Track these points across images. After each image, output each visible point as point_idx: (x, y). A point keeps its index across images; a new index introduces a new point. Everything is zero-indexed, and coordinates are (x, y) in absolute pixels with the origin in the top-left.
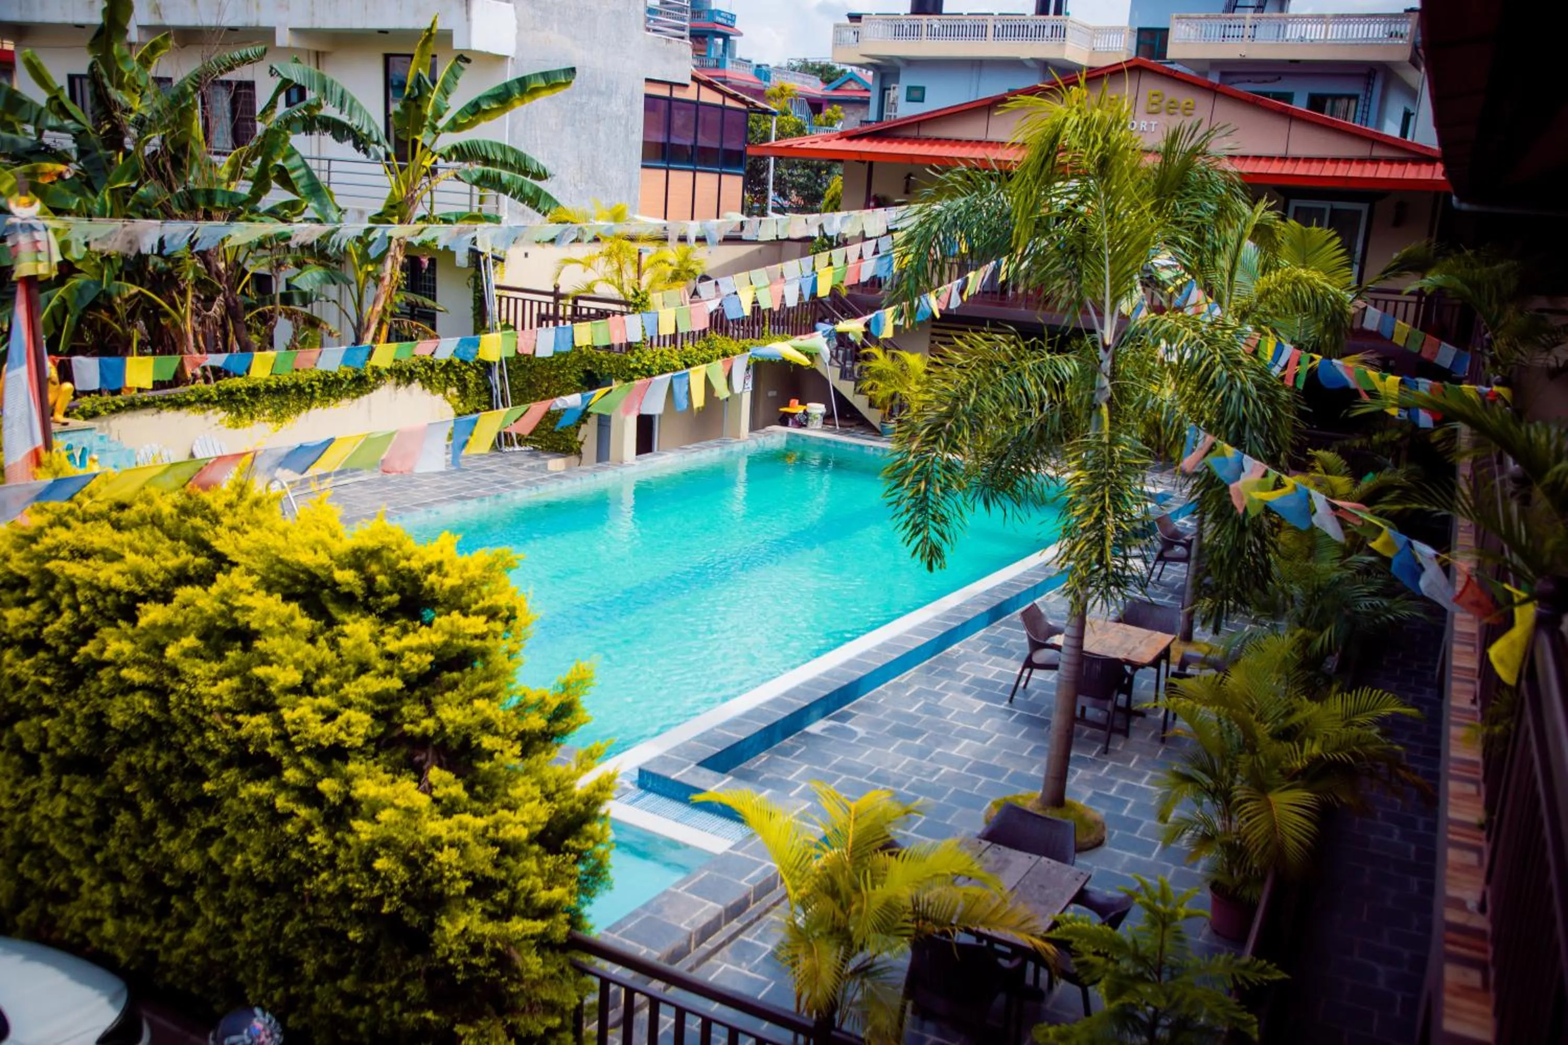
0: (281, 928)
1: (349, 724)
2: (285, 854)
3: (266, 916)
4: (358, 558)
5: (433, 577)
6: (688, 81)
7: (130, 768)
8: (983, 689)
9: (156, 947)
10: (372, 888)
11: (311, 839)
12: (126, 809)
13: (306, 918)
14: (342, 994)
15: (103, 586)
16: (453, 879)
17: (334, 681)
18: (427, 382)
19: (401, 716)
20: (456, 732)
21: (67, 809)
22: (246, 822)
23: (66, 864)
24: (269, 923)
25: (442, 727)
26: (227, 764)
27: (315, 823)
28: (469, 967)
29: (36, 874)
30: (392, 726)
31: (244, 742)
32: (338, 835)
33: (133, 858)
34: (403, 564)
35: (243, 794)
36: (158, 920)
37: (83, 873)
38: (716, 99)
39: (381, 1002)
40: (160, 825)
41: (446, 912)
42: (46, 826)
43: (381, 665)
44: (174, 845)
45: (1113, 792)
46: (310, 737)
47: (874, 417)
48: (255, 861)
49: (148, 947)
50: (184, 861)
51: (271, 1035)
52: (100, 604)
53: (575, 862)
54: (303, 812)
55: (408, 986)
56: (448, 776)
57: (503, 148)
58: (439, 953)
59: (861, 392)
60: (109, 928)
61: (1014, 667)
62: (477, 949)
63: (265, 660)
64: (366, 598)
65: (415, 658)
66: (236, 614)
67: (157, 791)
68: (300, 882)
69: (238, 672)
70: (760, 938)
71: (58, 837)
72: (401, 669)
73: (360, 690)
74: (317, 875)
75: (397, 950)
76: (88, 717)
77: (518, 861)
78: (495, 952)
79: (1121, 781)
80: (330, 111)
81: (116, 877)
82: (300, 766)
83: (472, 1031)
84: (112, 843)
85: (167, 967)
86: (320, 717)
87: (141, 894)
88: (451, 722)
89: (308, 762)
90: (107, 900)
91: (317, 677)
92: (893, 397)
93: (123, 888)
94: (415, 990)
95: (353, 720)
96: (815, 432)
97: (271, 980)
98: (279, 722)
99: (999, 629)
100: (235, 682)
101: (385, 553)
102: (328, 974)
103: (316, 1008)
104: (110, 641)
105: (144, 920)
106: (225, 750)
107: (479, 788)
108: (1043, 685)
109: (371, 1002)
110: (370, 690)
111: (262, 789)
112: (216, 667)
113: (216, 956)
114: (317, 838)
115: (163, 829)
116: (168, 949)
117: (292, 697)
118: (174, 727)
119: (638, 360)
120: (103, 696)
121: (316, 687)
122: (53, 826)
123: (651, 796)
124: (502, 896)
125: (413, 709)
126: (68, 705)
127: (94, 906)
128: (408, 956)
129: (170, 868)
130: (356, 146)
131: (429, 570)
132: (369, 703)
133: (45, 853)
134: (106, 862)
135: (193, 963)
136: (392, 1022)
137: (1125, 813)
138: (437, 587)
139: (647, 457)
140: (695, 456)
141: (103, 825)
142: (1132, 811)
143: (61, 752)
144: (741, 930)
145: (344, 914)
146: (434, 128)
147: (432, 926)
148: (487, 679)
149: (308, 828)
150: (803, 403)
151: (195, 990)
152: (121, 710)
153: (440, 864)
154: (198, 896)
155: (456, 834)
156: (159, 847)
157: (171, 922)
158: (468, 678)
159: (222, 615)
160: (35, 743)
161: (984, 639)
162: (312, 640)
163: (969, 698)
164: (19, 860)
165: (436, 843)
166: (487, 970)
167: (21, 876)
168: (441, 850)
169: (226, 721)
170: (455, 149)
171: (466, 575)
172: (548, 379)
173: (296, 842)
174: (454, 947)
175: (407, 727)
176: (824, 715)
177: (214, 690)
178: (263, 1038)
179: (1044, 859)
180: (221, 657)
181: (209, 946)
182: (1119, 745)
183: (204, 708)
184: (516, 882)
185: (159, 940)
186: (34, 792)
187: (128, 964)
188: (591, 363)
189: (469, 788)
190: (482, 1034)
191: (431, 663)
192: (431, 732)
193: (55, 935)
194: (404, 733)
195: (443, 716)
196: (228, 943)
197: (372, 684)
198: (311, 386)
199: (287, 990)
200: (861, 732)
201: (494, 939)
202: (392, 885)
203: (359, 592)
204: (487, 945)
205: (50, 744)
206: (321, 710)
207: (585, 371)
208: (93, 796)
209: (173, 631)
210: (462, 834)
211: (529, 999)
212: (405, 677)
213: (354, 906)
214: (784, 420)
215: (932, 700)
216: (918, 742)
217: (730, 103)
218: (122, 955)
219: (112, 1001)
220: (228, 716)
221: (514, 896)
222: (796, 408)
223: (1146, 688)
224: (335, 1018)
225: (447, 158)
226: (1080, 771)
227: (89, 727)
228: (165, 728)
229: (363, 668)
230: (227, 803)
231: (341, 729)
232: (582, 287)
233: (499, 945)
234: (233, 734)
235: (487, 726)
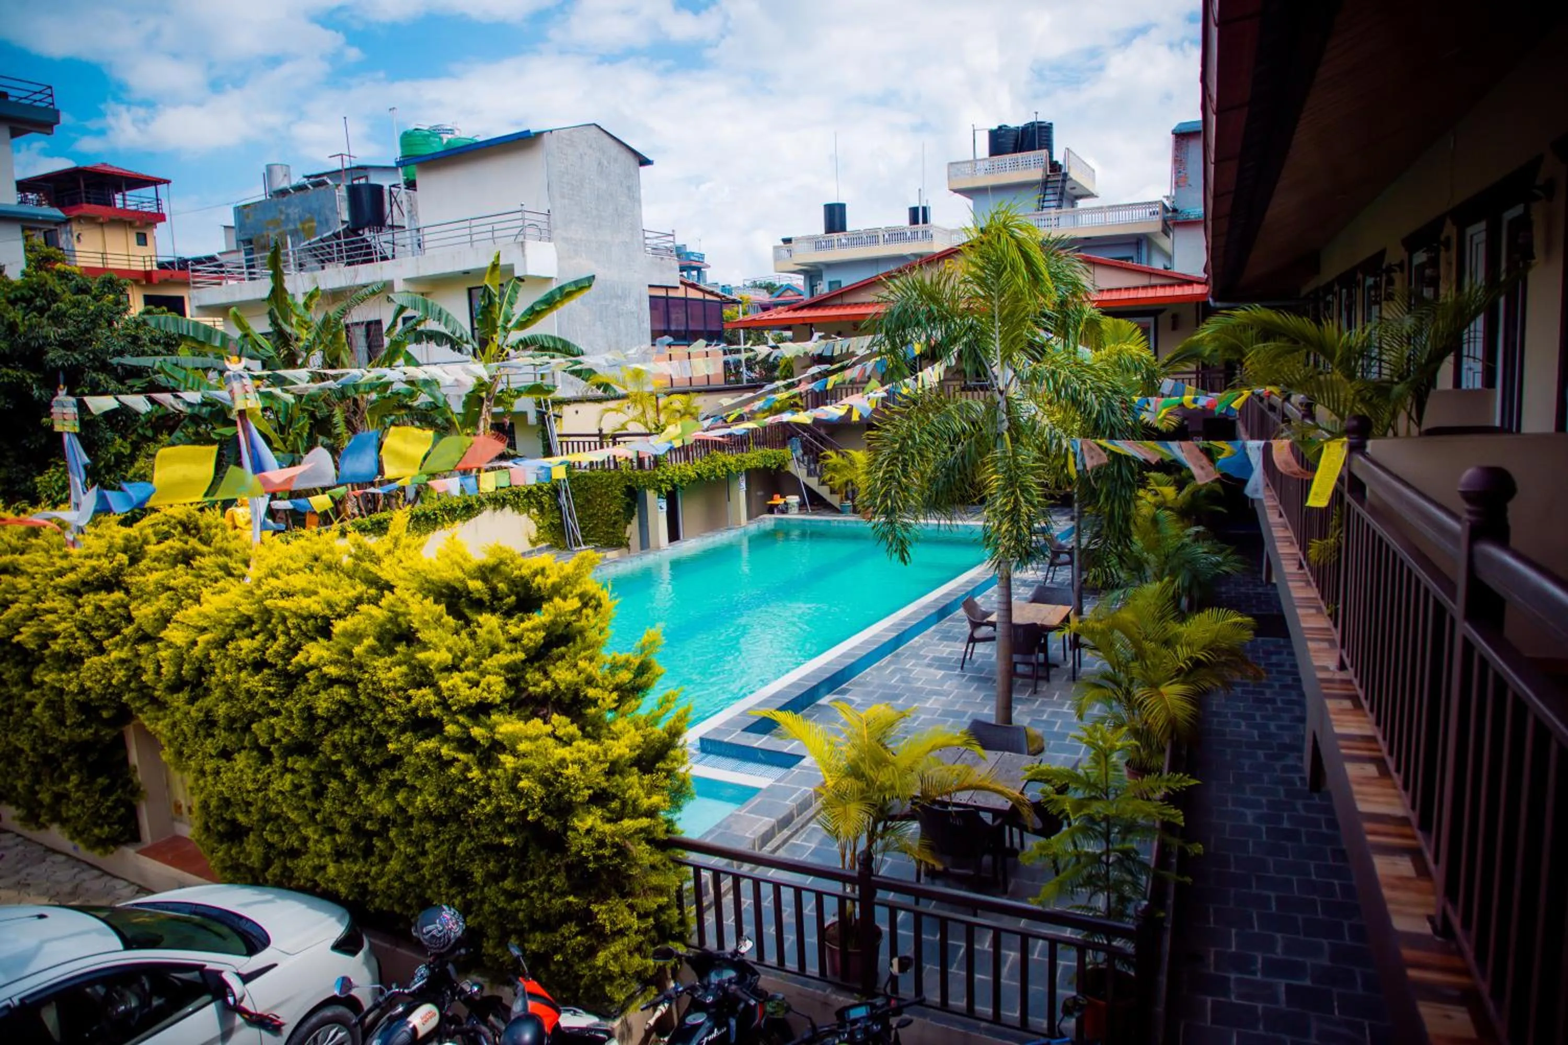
0: (455, 849)
1: (489, 685)
2: (452, 792)
3: (443, 842)
4: (483, 573)
5: (539, 579)
6: (678, 284)
7: (335, 746)
8: (941, 663)
9: (368, 880)
10: (518, 804)
11: (470, 775)
12: (335, 778)
13: (472, 838)
14: (505, 892)
15: (305, 613)
16: (578, 789)
17: (475, 660)
18: (515, 506)
19: (526, 682)
20: (567, 689)
21: (292, 783)
22: (422, 771)
23: (297, 826)
24: (445, 847)
25: (557, 687)
26: (403, 731)
27: (471, 763)
28: (598, 858)
29: (276, 838)
30: (520, 690)
31: (414, 711)
32: (489, 771)
33: (343, 814)
34: (516, 573)
35: (417, 750)
36: (365, 858)
37: (309, 832)
38: (698, 295)
39: (534, 894)
40: (360, 785)
41: (576, 816)
42: (280, 798)
43: (508, 646)
44: (371, 798)
45: (1045, 717)
46: (460, 698)
47: (835, 500)
48: (431, 799)
49: (360, 881)
50: (379, 808)
51: (457, 923)
52: (303, 627)
53: (666, 778)
54: (461, 756)
55: (554, 879)
56: (565, 720)
57: (554, 339)
58: (574, 849)
59: (824, 483)
60: (332, 870)
61: (960, 647)
62: (601, 844)
63: (425, 647)
64: (492, 603)
65: (532, 635)
66: (401, 619)
67: (355, 760)
68: (465, 811)
69: (405, 663)
70: (805, 840)
71: (289, 806)
72: (523, 646)
73: (495, 663)
74: (477, 803)
75: (542, 853)
76: (301, 710)
77: (624, 778)
78: (614, 845)
79: (1050, 710)
80: (432, 325)
81: (332, 831)
82: (457, 722)
83: (604, 907)
84: (327, 804)
85: (374, 894)
86: (467, 685)
87: (352, 840)
88: (564, 681)
89: (461, 719)
90: (328, 849)
91: (462, 659)
92: (846, 484)
93: (337, 837)
94: (559, 881)
95: (492, 682)
96: (794, 515)
97: (453, 891)
98: (438, 692)
99: (945, 624)
100: (404, 669)
101: (502, 567)
102: (494, 878)
103: (486, 907)
104: (312, 651)
105: (355, 861)
106: (401, 719)
107: (589, 729)
108: (983, 655)
109: (526, 896)
110: (501, 662)
111: (431, 744)
112: (389, 660)
113: (410, 878)
114: (475, 773)
115: (362, 787)
116: (374, 880)
117: (446, 674)
118: (363, 709)
119: (663, 473)
120: (311, 694)
121: (462, 666)
122: (285, 799)
123: (711, 757)
124: (615, 805)
125: (532, 675)
126: (287, 704)
127: (319, 855)
128: (550, 856)
129: (370, 817)
130: (453, 348)
131: (535, 574)
132: (502, 672)
133: (281, 822)
134: (324, 821)
135: (393, 887)
136: (544, 909)
137: (1056, 729)
138: (542, 586)
139: (676, 544)
140: (711, 540)
141: (319, 793)
142: (1060, 727)
143: (284, 741)
144: (791, 836)
145: (499, 828)
146: (505, 329)
147: (566, 828)
148: (585, 649)
149: (467, 768)
150: (782, 497)
151: (397, 909)
152: (325, 701)
153: (567, 778)
154: (392, 834)
155: (577, 755)
156: (360, 802)
157: (375, 859)
158: (572, 650)
159: (390, 620)
160: (267, 738)
161: (935, 631)
162: (457, 633)
163: (932, 670)
164: (264, 829)
165: (562, 762)
166: (610, 858)
167: (266, 840)
168: (567, 767)
169: (399, 697)
170: (521, 342)
171: (562, 574)
172: (601, 495)
173: (460, 781)
174: (584, 841)
175: (531, 689)
176: (828, 693)
177: (390, 675)
178: (451, 925)
179: (1007, 753)
180: (392, 652)
181: (403, 872)
182: (1043, 687)
183: (383, 690)
184: (624, 792)
185: (367, 874)
186: (269, 776)
187: (347, 897)
188: (630, 480)
189: (582, 729)
190: (611, 910)
191: (544, 638)
192: (549, 690)
193: (294, 883)
194: (530, 695)
195: (557, 677)
196: (417, 868)
197: (503, 658)
198: (435, 514)
199: (464, 897)
200: (858, 700)
201: (613, 835)
202: (533, 800)
203: (486, 598)
204: (608, 840)
205: (277, 735)
206: (467, 680)
207: (626, 486)
208: (309, 770)
209: (356, 636)
210: (581, 754)
211: (643, 887)
212: (525, 650)
213: (507, 820)
214: (771, 510)
215: (905, 674)
216: (900, 702)
217: (708, 297)
218: (342, 890)
219: (340, 921)
220: (401, 693)
221: (624, 803)
222: (778, 500)
223: (1057, 649)
224: (501, 911)
225: (516, 348)
226: (1019, 707)
227: (304, 719)
228: (356, 711)
229: (495, 649)
230: (406, 759)
231: (484, 690)
232: (618, 426)
233: (617, 839)
234: (406, 707)
235: (590, 681)
